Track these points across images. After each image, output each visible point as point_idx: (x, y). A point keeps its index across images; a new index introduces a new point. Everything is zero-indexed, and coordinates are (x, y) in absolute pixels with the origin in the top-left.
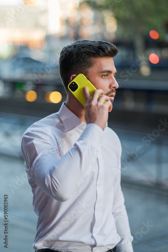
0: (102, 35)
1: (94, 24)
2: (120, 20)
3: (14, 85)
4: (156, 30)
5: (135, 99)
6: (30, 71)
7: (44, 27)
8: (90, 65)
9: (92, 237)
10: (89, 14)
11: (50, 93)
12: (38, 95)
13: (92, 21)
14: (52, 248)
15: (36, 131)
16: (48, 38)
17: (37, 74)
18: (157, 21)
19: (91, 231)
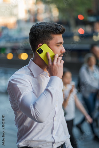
2: (60, 10)
4: (82, 14)
8: (51, 39)
9: (52, 137)
10: (42, 6)
11: (21, 54)
12: (14, 56)
13: (44, 11)
14: (29, 146)
15: (18, 79)
16: (18, 22)
18: (82, 9)
19: (52, 133)
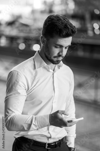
0: (66, 10)
1: (61, 4)
3: (12, 39)
4: (98, 9)
5: (84, 50)
6: (21, 31)
7: (31, 5)
9: (49, 133)
11: (33, 45)
14: (24, 136)
16: (33, 12)
17: (26, 33)
18: (98, 3)
19: (48, 129)
